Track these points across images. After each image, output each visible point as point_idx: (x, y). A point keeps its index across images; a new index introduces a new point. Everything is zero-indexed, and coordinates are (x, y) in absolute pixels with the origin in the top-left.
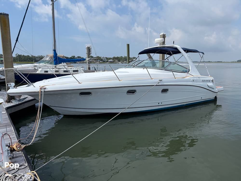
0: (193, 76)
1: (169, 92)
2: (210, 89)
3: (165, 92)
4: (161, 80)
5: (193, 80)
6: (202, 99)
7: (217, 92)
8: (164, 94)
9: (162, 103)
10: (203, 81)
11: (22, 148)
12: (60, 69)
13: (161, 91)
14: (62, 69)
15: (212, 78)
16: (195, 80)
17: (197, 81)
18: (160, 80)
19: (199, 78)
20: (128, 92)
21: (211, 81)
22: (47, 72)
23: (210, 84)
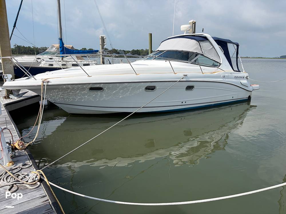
0: (224, 72)
1: (194, 90)
2: (243, 88)
3: (190, 89)
4: (186, 75)
5: (224, 76)
6: (233, 99)
7: (251, 91)
8: (189, 92)
9: (186, 102)
10: (236, 77)
11: (25, 146)
12: (68, 62)
13: (185, 87)
14: (70, 63)
15: (246, 75)
16: (227, 76)
17: (228, 77)
18: (184, 75)
19: (231, 73)
20: (147, 89)
21: (245, 78)
22: (52, 65)
23: (244, 81)
